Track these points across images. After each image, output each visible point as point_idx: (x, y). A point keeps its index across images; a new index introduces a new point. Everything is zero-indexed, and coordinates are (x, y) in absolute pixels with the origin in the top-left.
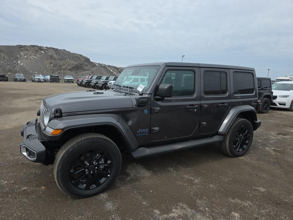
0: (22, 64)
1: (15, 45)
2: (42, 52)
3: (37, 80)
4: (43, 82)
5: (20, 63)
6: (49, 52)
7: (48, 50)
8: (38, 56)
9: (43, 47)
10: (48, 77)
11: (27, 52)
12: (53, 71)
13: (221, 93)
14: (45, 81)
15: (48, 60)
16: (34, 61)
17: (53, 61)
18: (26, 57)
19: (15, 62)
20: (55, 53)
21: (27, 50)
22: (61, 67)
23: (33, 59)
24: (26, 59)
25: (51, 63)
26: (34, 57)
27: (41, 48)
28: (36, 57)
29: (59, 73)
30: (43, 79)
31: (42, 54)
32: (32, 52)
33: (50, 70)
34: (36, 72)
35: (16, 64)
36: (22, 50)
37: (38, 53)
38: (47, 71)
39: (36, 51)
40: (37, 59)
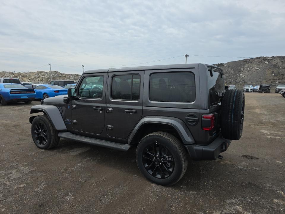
0: (244, 76)
1: (242, 60)
2: (267, 62)
3: (245, 90)
4: (251, 92)
5: (242, 76)
6: (274, 62)
7: (272, 59)
8: (261, 67)
9: (268, 57)
10: (258, 87)
11: (251, 64)
12: (273, 81)
13: (131, 98)
14: (254, 91)
15: (270, 69)
16: (255, 72)
17: (276, 71)
18: (248, 69)
19: (237, 75)
20: (280, 62)
21: (252, 62)
22: (283, 76)
23: (254, 70)
24: (249, 71)
25: (272, 73)
26: (256, 68)
27: (265, 59)
28: (258, 69)
29: (279, 82)
30: (252, 89)
31: (265, 64)
32: (256, 64)
33: (270, 79)
34: (254, 82)
35: (238, 77)
36: (246, 63)
37: (261, 64)
38: (266, 81)
39: (260, 62)
40: (259, 70)
